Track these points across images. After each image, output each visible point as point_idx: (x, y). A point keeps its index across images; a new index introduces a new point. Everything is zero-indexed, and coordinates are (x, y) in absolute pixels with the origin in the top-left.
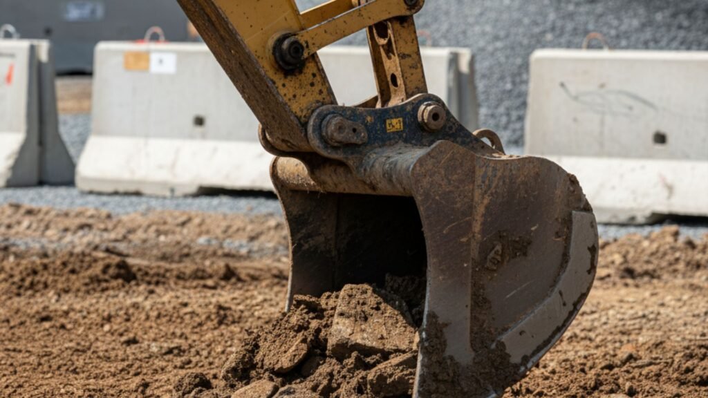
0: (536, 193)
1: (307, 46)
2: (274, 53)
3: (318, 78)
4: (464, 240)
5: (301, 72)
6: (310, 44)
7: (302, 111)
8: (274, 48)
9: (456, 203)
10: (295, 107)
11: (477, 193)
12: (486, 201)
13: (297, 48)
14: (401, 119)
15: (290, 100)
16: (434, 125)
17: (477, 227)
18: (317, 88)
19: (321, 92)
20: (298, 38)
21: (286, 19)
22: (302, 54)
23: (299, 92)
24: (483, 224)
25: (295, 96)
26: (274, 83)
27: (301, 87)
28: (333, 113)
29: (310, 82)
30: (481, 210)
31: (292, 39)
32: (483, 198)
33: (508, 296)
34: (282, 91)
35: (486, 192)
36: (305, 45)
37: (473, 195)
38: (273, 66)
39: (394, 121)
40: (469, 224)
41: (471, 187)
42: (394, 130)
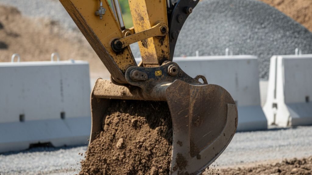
0: (214, 98)
1: (124, 44)
2: (111, 46)
3: (129, 56)
4: (186, 116)
5: (123, 53)
6: (125, 43)
7: (123, 68)
8: (111, 44)
9: (183, 103)
10: (120, 66)
11: (191, 98)
12: (194, 101)
13: (120, 44)
14: (161, 71)
15: (118, 64)
16: (174, 73)
17: (191, 111)
18: (129, 59)
19: (130, 61)
20: (120, 40)
21: (116, 34)
22: (122, 46)
23: (122, 61)
24: (193, 111)
25: (120, 62)
26: (112, 57)
27: (123, 59)
28: (134, 69)
29: (126, 57)
30: (192, 105)
31: (118, 41)
32: (193, 101)
33: (203, 136)
34: (115, 60)
35: (194, 98)
36: (123, 43)
37: (189, 100)
38: (112, 51)
39: (158, 72)
40: (188, 110)
41: (188, 97)
42: (158, 75)
